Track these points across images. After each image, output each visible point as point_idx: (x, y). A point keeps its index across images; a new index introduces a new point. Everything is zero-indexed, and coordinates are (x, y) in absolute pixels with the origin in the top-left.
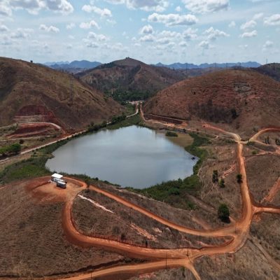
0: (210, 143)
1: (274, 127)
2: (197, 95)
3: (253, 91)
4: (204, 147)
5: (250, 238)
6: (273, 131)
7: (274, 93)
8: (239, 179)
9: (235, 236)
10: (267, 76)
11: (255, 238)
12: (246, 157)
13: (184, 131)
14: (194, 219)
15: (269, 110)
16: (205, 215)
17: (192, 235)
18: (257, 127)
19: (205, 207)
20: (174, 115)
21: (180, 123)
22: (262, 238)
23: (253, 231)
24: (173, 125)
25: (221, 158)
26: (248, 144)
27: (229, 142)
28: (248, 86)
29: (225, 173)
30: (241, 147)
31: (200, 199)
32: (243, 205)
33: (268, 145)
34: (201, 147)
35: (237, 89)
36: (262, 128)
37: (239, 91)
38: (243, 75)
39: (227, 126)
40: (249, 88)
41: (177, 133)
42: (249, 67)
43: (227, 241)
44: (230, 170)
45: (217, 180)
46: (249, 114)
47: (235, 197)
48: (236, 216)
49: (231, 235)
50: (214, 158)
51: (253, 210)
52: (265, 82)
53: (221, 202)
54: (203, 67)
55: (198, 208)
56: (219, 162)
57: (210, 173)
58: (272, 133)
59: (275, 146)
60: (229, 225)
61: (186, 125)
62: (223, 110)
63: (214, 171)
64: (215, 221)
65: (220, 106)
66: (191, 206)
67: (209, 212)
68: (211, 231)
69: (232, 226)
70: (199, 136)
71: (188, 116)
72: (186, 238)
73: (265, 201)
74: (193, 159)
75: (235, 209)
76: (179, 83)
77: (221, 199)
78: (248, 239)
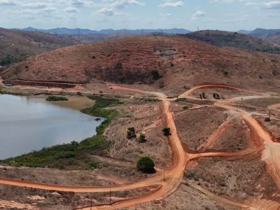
0: (121, 103)
1: (210, 84)
2: (98, 59)
3: (182, 55)
4: (113, 108)
5: (184, 182)
6: (210, 87)
7: (209, 56)
8: (167, 132)
9: (163, 184)
10: (200, 41)
11: (191, 182)
12: (175, 112)
13: (79, 94)
14: (99, 177)
15: (203, 70)
16: (117, 171)
17: (97, 193)
18: (187, 85)
19: (118, 163)
20: (60, 79)
21: (73, 87)
22: (201, 180)
23: (188, 175)
24: (59, 90)
25: (139, 116)
26: (177, 101)
27: (150, 101)
28: (175, 50)
29: (145, 128)
30: (167, 103)
31: (109, 157)
32: (173, 154)
33: (204, 99)
34: (107, 108)
35: (158, 53)
36: (195, 85)
37: (162, 55)
38: (167, 40)
39: (146, 86)
40: (175, 52)
41: (66, 97)
42: (175, 33)
43: (152, 190)
44: (154, 126)
45: (135, 136)
46: (176, 74)
47: (162, 149)
48: (164, 165)
49: (158, 183)
50: (128, 116)
51: (187, 157)
52: (196, 47)
53: (142, 155)
54: (106, 33)
55: (106, 165)
56: (136, 119)
57: (124, 131)
58: (209, 89)
59: (213, 99)
60: (153, 175)
61: (83, 88)
62: (139, 72)
63: (129, 129)
64: (134, 174)
65: (134, 69)
66: (94, 166)
67: (123, 167)
68: (127, 184)
69: (160, 175)
70: (103, 97)
71: (84, 79)
72: (87, 197)
73: (202, 147)
74: (97, 120)
75: (162, 159)
76: (67, 48)
77: (141, 153)
78: (182, 183)
